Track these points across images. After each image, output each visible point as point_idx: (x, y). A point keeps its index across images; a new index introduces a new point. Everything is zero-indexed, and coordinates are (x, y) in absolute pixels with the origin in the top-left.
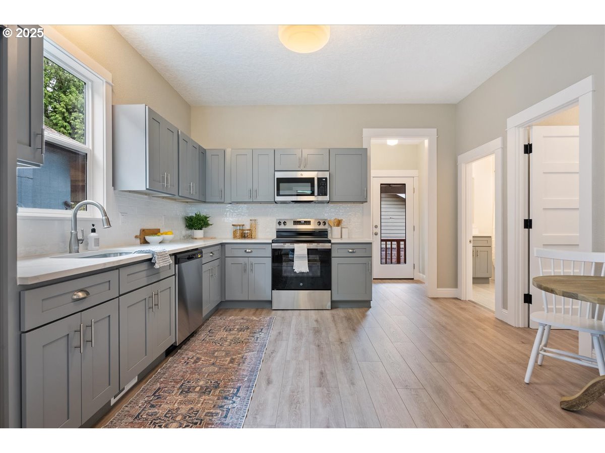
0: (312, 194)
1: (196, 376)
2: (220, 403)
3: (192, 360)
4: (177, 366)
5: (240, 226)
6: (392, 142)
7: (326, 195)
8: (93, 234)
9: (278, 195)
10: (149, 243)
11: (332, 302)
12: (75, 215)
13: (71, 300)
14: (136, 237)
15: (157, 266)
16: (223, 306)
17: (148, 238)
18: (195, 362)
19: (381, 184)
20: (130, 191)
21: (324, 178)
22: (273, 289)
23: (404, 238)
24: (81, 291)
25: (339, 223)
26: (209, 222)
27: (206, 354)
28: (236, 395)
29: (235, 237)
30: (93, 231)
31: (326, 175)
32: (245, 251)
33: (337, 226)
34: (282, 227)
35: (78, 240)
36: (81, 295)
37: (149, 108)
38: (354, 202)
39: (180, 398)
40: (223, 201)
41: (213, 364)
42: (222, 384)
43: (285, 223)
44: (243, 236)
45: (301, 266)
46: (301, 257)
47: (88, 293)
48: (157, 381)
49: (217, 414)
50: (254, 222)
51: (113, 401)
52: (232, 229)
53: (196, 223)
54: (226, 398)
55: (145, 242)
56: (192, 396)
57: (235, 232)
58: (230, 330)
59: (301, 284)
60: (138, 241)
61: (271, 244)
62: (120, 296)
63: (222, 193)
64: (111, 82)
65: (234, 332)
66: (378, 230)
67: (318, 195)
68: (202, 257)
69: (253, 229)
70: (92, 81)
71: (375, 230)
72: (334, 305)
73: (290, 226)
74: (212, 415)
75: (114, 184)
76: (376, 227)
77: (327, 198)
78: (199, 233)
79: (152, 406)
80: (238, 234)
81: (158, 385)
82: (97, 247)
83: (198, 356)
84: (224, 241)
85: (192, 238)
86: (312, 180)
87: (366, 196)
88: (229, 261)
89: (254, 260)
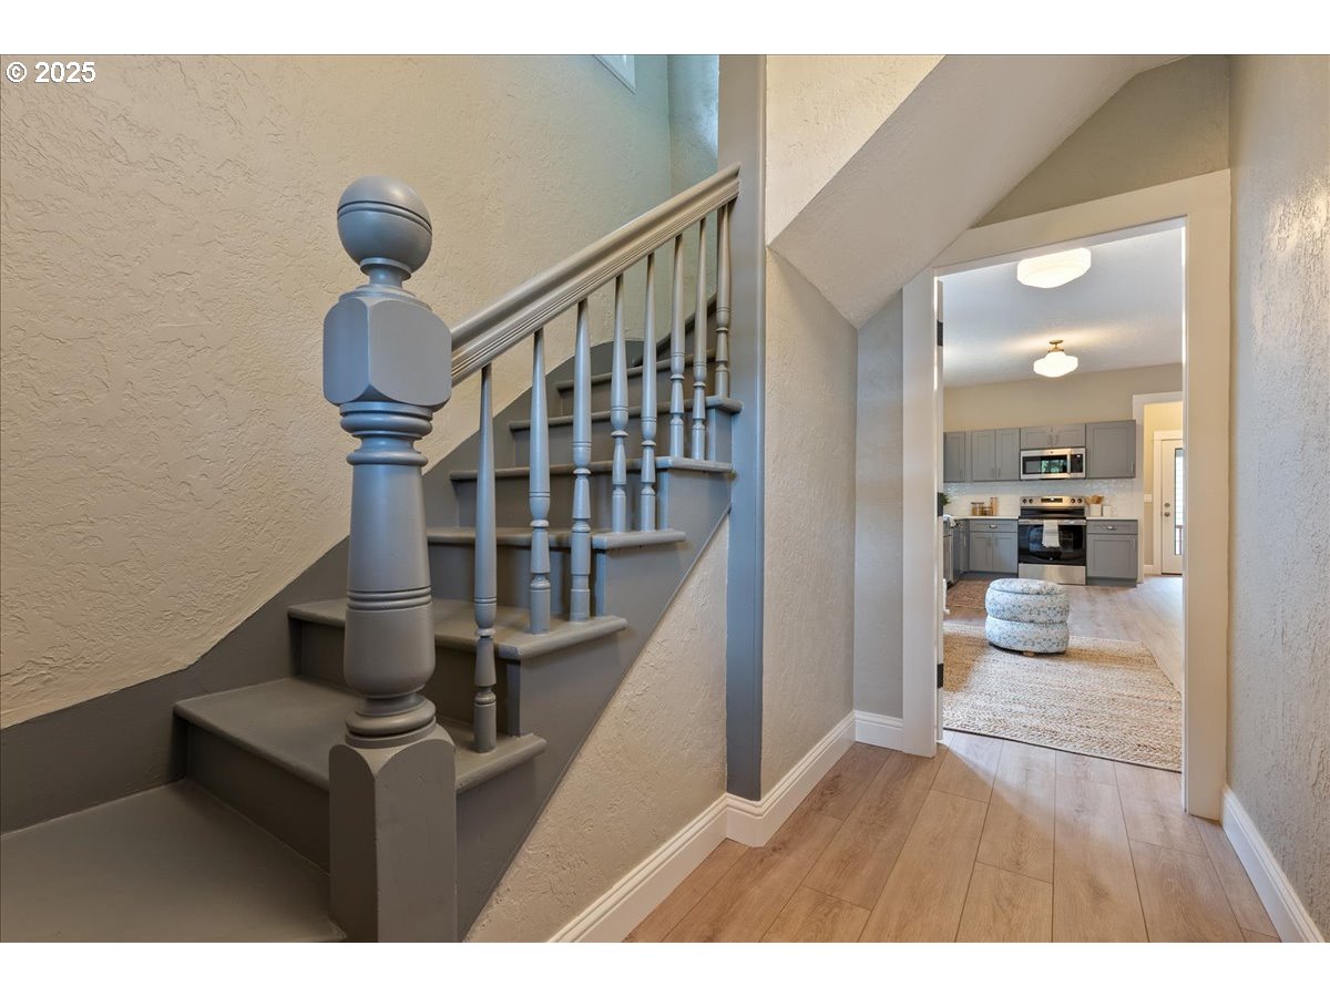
0: (1064, 471)
5: (978, 503)
7: (1081, 471)
9: (1025, 473)
11: (1087, 578)
19: (1176, 450)
21: (1078, 455)
22: (1019, 562)
25: (1099, 500)
26: (948, 501)
29: (974, 514)
31: (1082, 451)
32: (990, 527)
33: (1097, 504)
34: (1028, 504)
43: (1030, 501)
44: (983, 513)
45: (1051, 541)
46: (1050, 532)
50: (994, 501)
52: (971, 506)
57: (974, 509)
59: (1052, 559)
61: (1016, 520)
63: (962, 473)
66: (1170, 510)
67: (1072, 472)
69: (994, 506)
71: (1165, 510)
72: (1090, 581)
73: (1037, 504)
76: (1167, 506)
77: (1082, 475)
80: (978, 511)
86: (1064, 457)
87: (1134, 471)
88: (972, 535)
89: (998, 535)
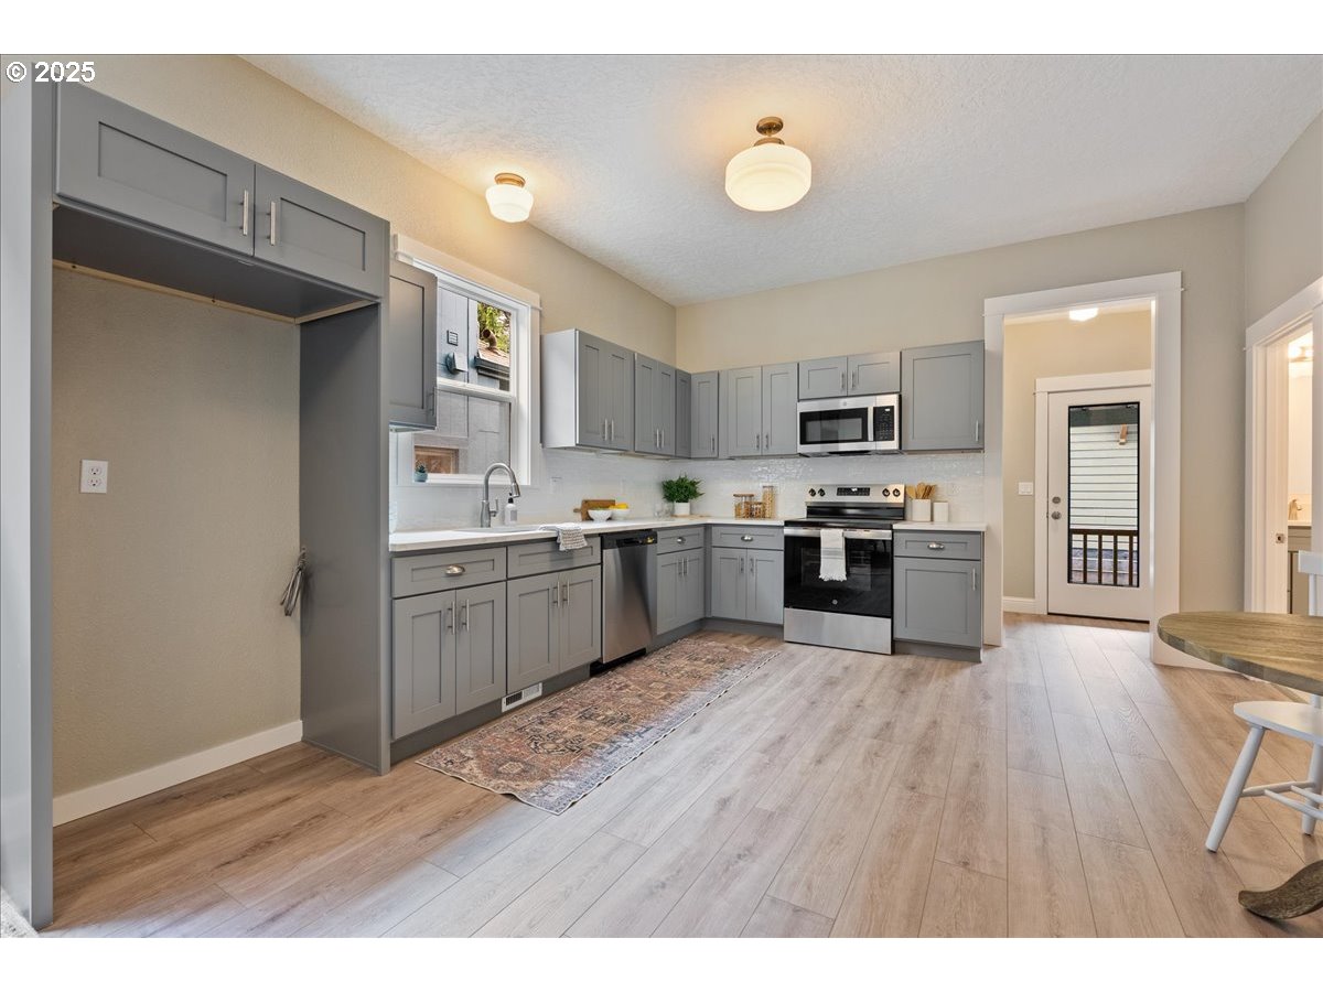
0: (864, 439)
1: (610, 704)
2: (615, 738)
3: (617, 687)
4: (596, 689)
5: (745, 496)
6: (1082, 314)
7: (891, 438)
8: (511, 505)
9: (803, 441)
10: (592, 520)
11: (894, 642)
12: (487, 481)
13: (443, 575)
14: (576, 511)
15: (562, 548)
16: (704, 626)
17: (592, 513)
18: (621, 689)
19: (1070, 407)
20: (565, 448)
21: (887, 407)
22: (785, 606)
23: (1136, 528)
24: (456, 565)
25: (928, 492)
26: (700, 491)
27: (639, 683)
28: (640, 734)
29: (738, 515)
30: (511, 501)
31: (892, 400)
32: (743, 538)
33: (923, 498)
34: (818, 499)
35: (490, 513)
36: (456, 570)
37: (580, 332)
38: (962, 450)
39: (575, 722)
40: (715, 455)
41: (640, 695)
42: (633, 719)
43: (822, 492)
44: (750, 515)
45: (833, 568)
46: (833, 553)
47: (464, 570)
48: (562, 699)
49: (603, 747)
50: (771, 492)
51: (505, 708)
52: (733, 502)
53: (679, 491)
54: (626, 735)
55: (588, 519)
56: (591, 723)
57: (738, 508)
58: (696, 660)
59: (835, 602)
60: (579, 516)
61: (782, 527)
62: (508, 579)
63: (716, 442)
64: (538, 307)
65: (699, 662)
66: (1062, 508)
67: (875, 440)
68: (655, 542)
69: (768, 502)
70: (517, 310)
71: (1054, 508)
72: (897, 647)
73: (832, 498)
74: (597, 746)
75: (542, 441)
76: (1056, 500)
77: (893, 445)
78: (682, 508)
79: (542, 723)
80: (743, 511)
81: (561, 704)
82: (514, 522)
83: (629, 682)
84: (710, 521)
85: (672, 514)
86: (862, 413)
87: (981, 437)
88: (717, 553)
89: (755, 555)
